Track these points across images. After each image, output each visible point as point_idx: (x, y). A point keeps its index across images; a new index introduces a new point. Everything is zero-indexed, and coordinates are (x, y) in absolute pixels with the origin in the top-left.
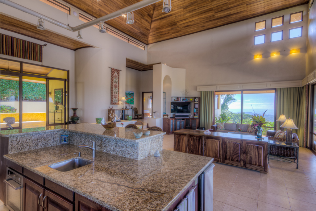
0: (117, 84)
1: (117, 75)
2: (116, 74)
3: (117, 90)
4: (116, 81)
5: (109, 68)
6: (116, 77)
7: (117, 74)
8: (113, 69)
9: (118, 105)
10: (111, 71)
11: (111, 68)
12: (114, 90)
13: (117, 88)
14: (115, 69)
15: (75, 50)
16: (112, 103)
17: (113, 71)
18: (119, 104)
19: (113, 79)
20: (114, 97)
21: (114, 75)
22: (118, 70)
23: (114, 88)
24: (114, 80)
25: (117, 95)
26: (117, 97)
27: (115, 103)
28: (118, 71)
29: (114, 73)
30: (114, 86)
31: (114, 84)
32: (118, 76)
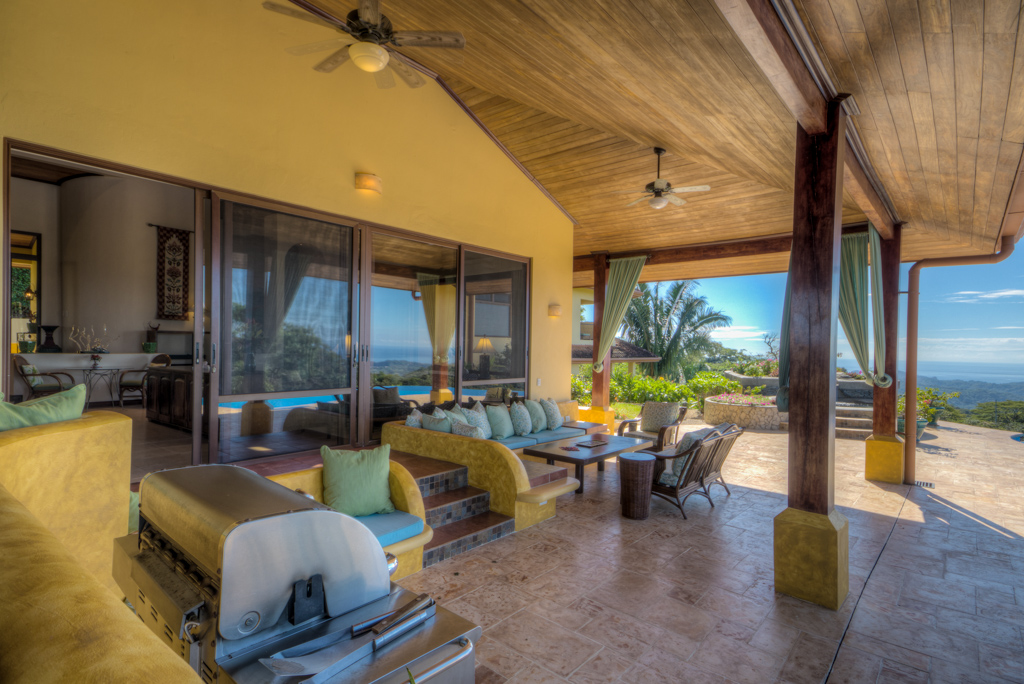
0: (181, 268)
1: (178, 243)
2: (174, 240)
3: (181, 283)
4: (174, 260)
5: (150, 225)
6: (173, 248)
7: (181, 240)
8: (165, 228)
9: (186, 322)
10: (159, 234)
11: (158, 227)
12: (166, 282)
13: (181, 278)
14: (172, 230)
15: (59, 183)
16: (161, 314)
17: (164, 233)
18: (186, 318)
19: (164, 255)
20: (166, 299)
21: (167, 245)
22: (184, 232)
23: (167, 277)
24: (168, 256)
25: (181, 296)
26: (181, 301)
27: (172, 317)
28: (184, 236)
29: (168, 238)
30: (166, 272)
31: (167, 267)
32: (182, 247)
